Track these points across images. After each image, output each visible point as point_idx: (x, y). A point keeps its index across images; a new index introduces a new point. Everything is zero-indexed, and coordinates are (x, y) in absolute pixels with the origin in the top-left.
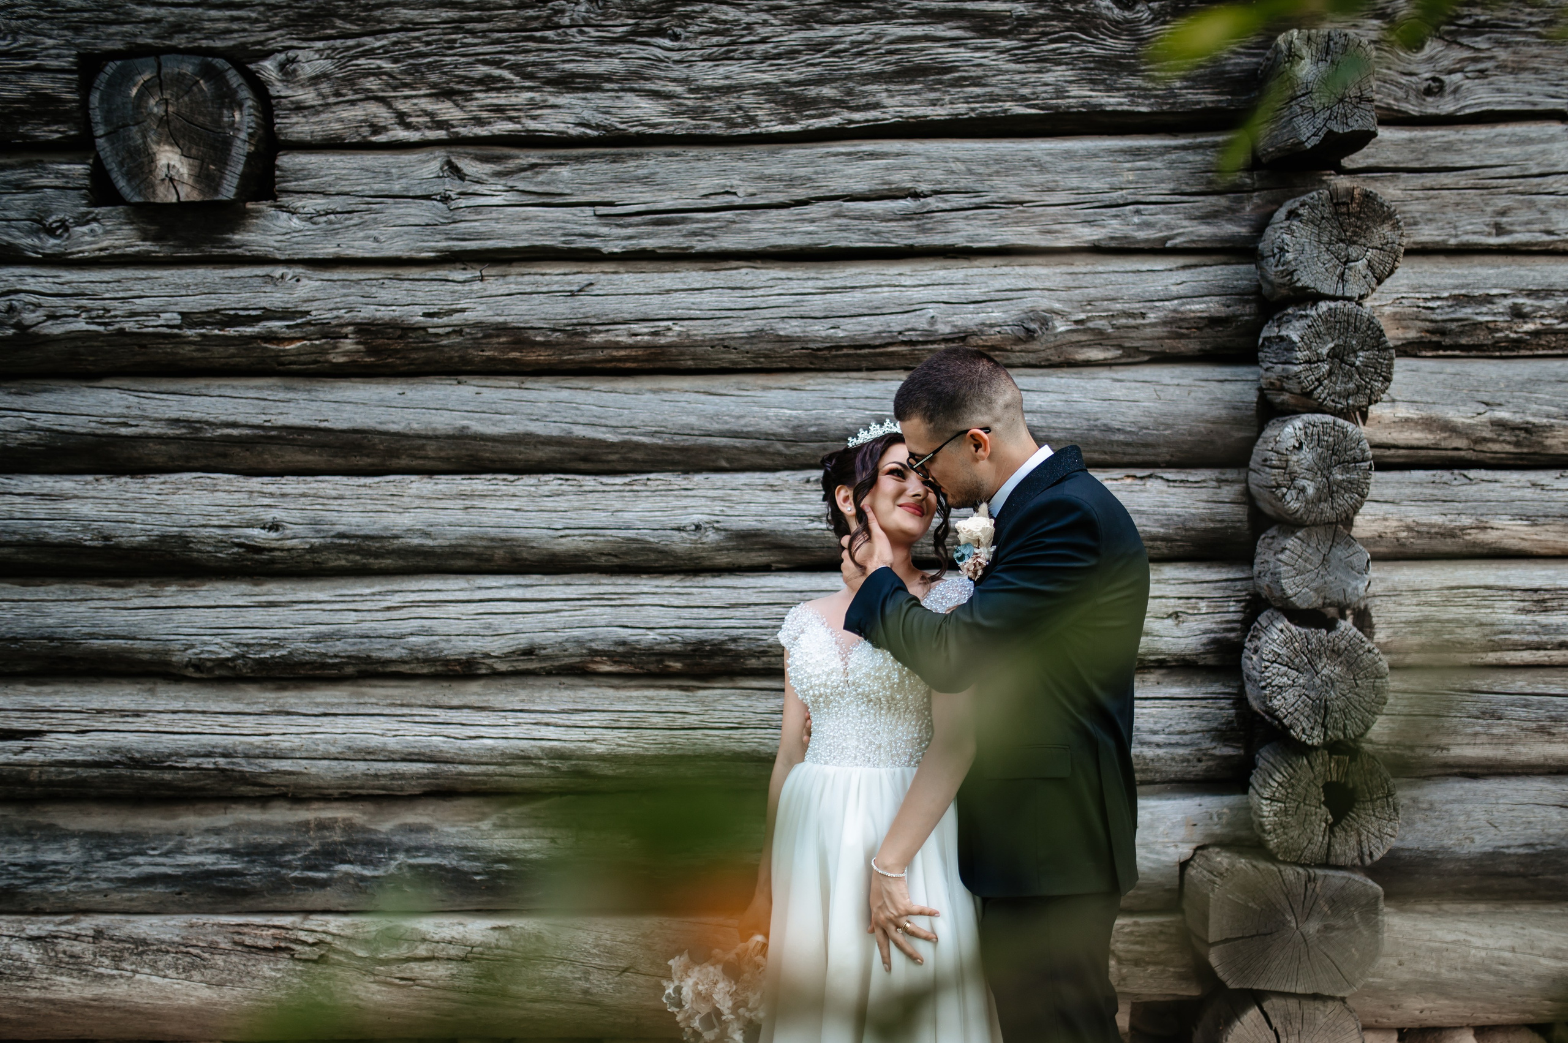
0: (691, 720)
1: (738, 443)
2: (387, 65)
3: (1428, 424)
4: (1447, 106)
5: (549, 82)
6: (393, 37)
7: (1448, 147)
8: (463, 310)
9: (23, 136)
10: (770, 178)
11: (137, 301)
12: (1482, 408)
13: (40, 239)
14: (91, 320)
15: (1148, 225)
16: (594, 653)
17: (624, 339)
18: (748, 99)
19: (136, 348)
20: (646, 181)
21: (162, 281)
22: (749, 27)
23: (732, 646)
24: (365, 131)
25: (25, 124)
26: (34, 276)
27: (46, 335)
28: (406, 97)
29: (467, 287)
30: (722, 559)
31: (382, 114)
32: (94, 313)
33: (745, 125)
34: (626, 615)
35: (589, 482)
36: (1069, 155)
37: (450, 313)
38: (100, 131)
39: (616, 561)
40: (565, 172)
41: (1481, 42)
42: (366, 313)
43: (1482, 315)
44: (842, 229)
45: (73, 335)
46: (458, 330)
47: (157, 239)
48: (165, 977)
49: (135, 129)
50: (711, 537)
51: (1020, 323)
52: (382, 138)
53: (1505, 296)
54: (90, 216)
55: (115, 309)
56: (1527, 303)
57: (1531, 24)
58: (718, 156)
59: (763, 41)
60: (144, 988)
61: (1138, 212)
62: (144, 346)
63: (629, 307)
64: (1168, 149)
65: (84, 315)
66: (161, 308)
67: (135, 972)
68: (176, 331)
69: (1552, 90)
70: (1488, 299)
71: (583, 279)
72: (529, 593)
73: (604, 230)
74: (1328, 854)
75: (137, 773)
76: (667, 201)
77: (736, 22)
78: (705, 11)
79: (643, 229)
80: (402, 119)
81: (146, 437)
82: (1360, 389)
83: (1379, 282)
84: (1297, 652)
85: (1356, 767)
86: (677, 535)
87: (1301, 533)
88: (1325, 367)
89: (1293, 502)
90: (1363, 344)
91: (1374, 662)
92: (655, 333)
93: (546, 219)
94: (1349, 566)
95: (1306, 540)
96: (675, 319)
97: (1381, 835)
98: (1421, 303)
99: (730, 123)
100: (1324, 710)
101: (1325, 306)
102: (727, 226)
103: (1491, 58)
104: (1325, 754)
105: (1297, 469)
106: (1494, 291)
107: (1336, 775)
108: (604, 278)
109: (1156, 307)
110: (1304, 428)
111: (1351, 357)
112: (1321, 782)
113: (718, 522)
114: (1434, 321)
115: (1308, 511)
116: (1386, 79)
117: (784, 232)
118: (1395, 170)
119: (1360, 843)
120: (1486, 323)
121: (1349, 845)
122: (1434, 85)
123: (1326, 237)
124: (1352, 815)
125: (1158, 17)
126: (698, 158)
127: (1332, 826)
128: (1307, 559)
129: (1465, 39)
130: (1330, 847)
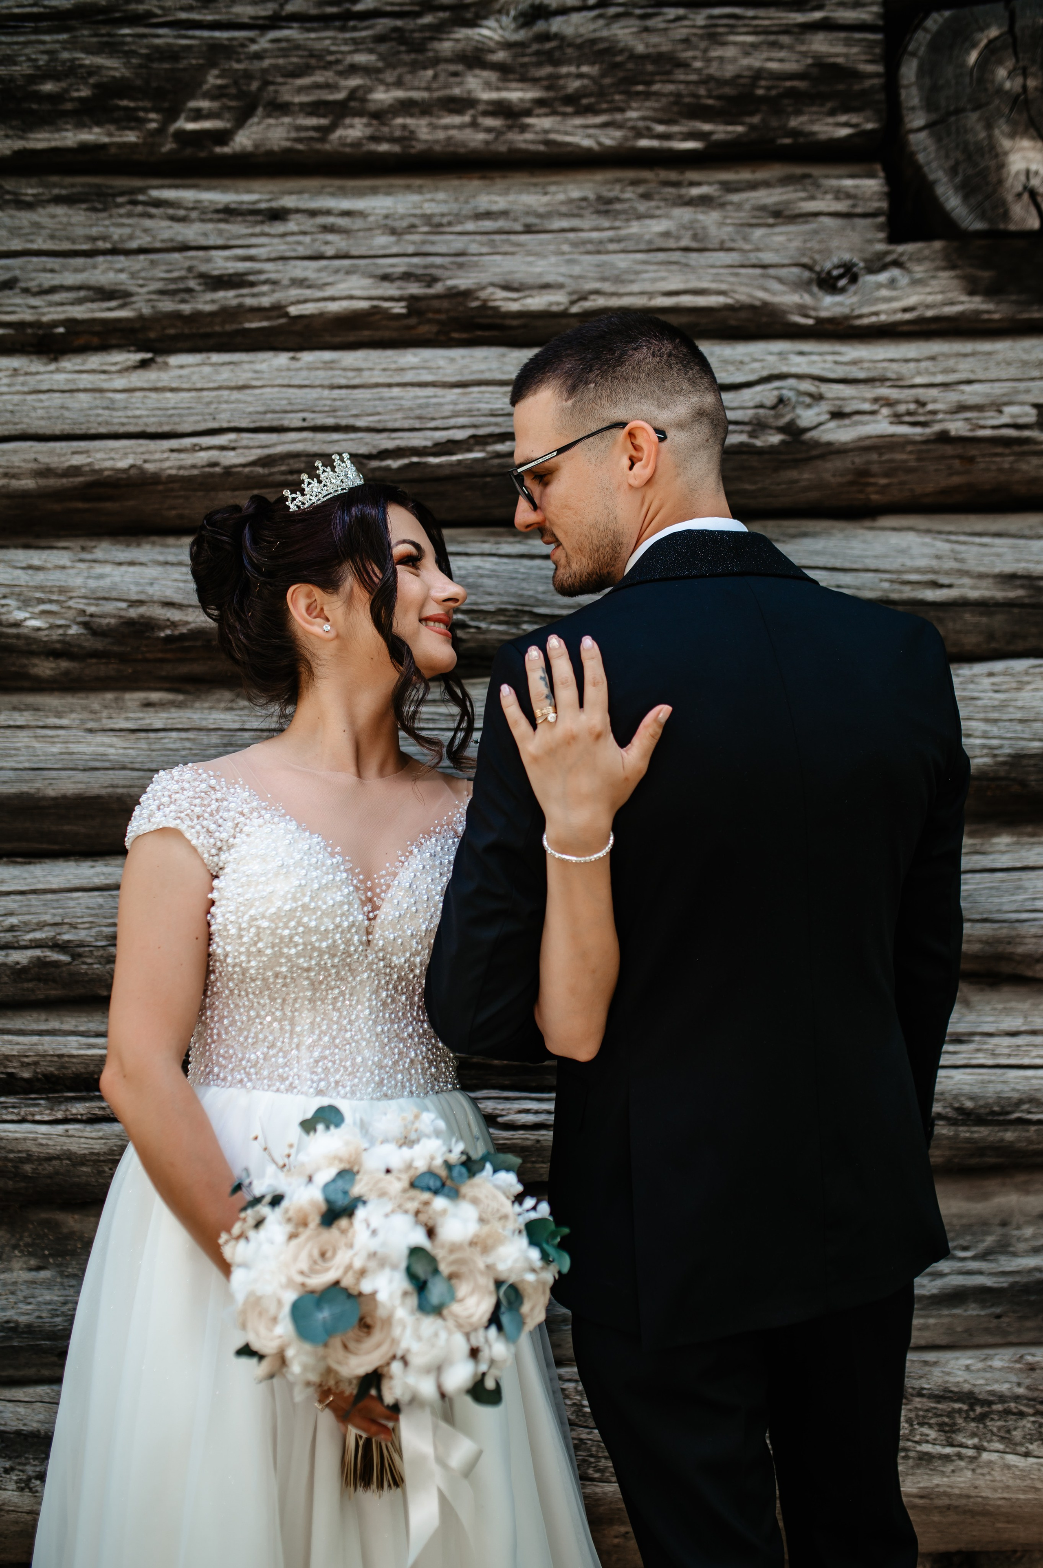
9: (795, 133)
11: (967, 388)
13: (812, 294)
14: (897, 419)
19: (957, 463)
21: (1000, 357)
25: (798, 112)
26: (801, 353)
27: (829, 444)
32: (902, 408)
38: (917, 120)
45: (868, 442)
47: (991, 292)
48: (1027, 1455)
49: (974, 116)
54: (889, 258)
55: (935, 401)
60: (997, 1474)
62: (971, 460)
65: (885, 411)
66: (1005, 399)
67: (979, 1449)
68: (1027, 433)
75: (964, 1132)
81: (962, 604)
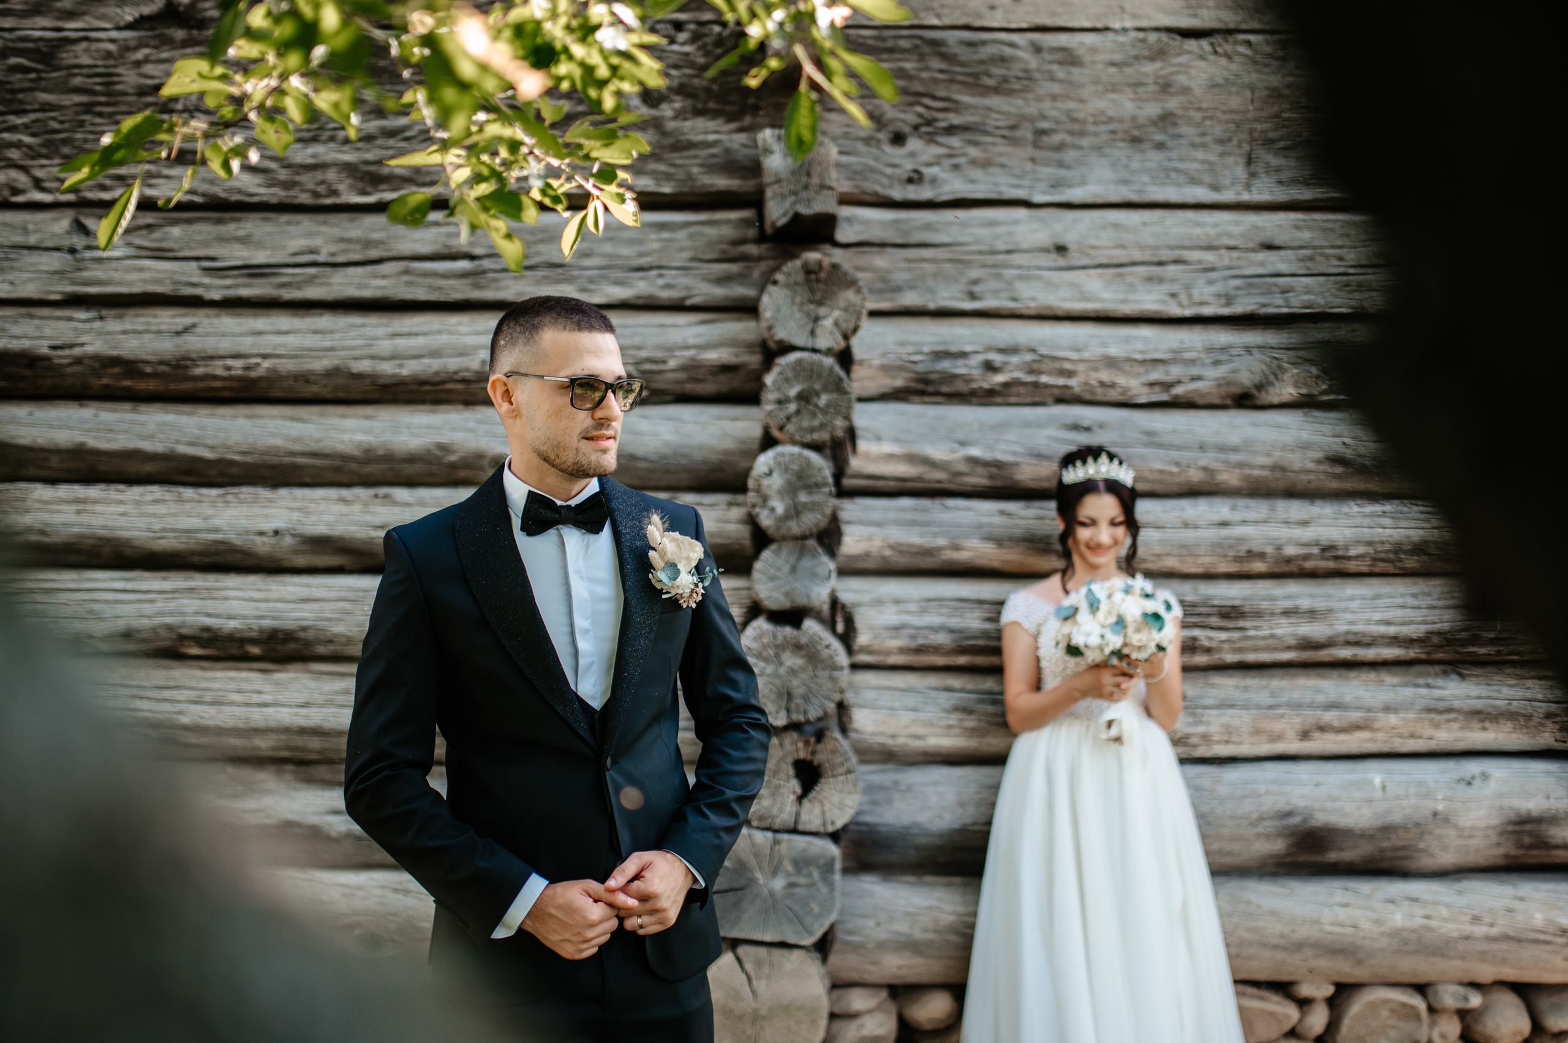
0: (267, 698)
1: (318, 462)
2: (27, 139)
3: (911, 458)
4: (925, 193)
6: (33, 116)
7: (928, 227)
8: (82, 345)
10: (349, 241)
12: (956, 446)
15: (668, 286)
16: (183, 638)
17: (220, 372)
18: (331, 175)
20: (244, 240)
23: (302, 635)
24: (6, 193)
28: (43, 166)
29: (87, 326)
30: (301, 561)
31: (21, 179)
33: (327, 196)
34: (211, 606)
35: (189, 492)
37: (71, 346)
39: (206, 560)
40: (176, 231)
41: (955, 141)
43: (959, 368)
44: (409, 284)
46: (78, 361)
50: (288, 541)
52: (20, 199)
53: (977, 352)
56: (997, 358)
57: (998, 128)
58: (306, 222)
61: (661, 276)
63: (226, 345)
64: (688, 224)
69: (1015, 181)
70: (963, 355)
71: (188, 321)
72: (130, 586)
73: (207, 280)
74: (796, 822)
76: (261, 257)
79: (240, 281)
80: (38, 184)
82: (822, 426)
83: (846, 337)
84: (765, 647)
85: (820, 747)
86: (259, 539)
87: (774, 547)
88: (792, 407)
89: (766, 520)
90: (825, 389)
91: (831, 657)
92: (247, 368)
93: (157, 271)
94: (814, 575)
95: (778, 553)
96: (265, 357)
97: (842, 807)
98: (905, 357)
99: (316, 195)
100: (787, 696)
101: (793, 357)
102: (311, 280)
103: (964, 155)
104: (794, 735)
105: (768, 492)
106: (968, 348)
107: (802, 755)
108: (206, 321)
109: (676, 356)
110: (775, 458)
111: (815, 400)
112: (790, 760)
113: (294, 529)
114: (917, 373)
115: (778, 528)
116: (873, 170)
117: (360, 286)
118: (883, 245)
119: (823, 813)
120: (962, 375)
121: (812, 815)
122: (915, 176)
123: (798, 299)
124: (817, 788)
125: (679, 115)
126: (288, 223)
127: (800, 799)
128: (779, 569)
129: (941, 139)
130: (798, 815)
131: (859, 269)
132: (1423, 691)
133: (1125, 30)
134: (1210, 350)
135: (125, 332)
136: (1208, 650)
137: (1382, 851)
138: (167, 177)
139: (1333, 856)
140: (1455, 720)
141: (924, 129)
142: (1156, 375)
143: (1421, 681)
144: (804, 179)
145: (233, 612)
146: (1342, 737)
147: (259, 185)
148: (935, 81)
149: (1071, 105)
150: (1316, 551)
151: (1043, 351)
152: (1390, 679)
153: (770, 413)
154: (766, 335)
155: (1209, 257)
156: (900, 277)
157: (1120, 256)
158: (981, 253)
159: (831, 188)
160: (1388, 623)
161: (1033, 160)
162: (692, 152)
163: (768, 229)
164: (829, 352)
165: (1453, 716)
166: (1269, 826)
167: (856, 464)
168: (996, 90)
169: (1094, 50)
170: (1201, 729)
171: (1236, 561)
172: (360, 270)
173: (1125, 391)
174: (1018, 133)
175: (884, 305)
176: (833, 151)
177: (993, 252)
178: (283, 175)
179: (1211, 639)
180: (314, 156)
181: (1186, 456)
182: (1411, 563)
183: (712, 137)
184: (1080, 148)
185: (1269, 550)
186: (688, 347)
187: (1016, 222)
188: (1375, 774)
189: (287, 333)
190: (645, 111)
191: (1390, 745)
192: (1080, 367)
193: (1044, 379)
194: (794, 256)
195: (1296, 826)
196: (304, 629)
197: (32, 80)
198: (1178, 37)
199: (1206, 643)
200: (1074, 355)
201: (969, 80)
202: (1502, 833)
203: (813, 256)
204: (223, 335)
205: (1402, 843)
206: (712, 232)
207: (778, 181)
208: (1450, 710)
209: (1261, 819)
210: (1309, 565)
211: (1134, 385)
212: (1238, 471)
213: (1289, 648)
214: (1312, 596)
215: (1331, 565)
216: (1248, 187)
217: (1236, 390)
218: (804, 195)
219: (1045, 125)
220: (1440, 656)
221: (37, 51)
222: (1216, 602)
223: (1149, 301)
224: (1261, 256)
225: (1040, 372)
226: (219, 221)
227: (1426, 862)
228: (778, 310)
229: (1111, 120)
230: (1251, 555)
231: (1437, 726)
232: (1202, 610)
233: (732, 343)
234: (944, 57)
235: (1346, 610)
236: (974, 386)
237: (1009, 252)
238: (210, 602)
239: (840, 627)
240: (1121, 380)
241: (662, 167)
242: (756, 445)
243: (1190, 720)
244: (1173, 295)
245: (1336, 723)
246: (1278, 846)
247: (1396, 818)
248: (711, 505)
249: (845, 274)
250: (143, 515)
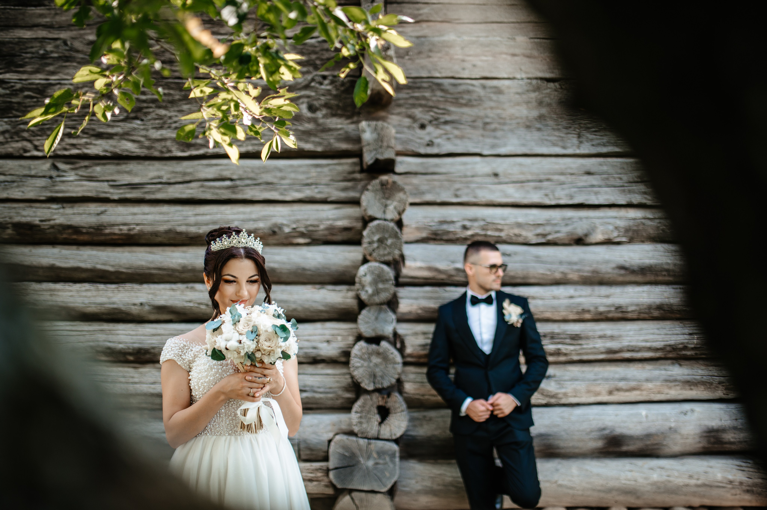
0: (136, 380)
1: (161, 272)
3: (430, 269)
4: (435, 150)
5: (93, 135)
7: (436, 165)
8: (54, 220)
10: (176, 173)
15: (320, 192)
16: (97, 352)
17: (117, 231)
20: (129, 173)
22: (170, 118)
23: (152, 351)
24: (21, 152)
28: (38, 140)
29: (57, 211)
30: (153, 317)
33: (167, 153)
34: (111, 338)
35: (102, 286)
36: (291, 166)
37: (49, 220)
39: (109, 317)
40: (98, 169)
41: (448, 128)
42: (17, 219)
43: (451, 228)
44: (203, 192)
46: (52, 227)
50: (147, 308)
51: (270, 228)
52: (28, 154)
56: (468, 224)
57: (467, 122)
58: (157, 165)
59: (175, 122)
61: (317, 188)
63: (120, 220)
64: (328, 165)
69: (475, 145)
70: (453, 222)
71: (103, 209)
73: (112, 190)
74: (378, 435)
76: (136, 180)
77: (165, 116)
78: (153, 112)
79: (127, 191)
80: (36, 148)
82: (389, 254)
83: (400, 214)
84: (363, 354)
85: (389, 400)
86: (133, 307)
87: (367, 309)
88: (375, 245)
89: (364, 296)
90: (390, 237)
91: (394, 358)
92: (129, 230)
93: (89, 186)
94: (386, 321)
95: (369, 311)
96: (137, 225)
97: (399, 427)
98: (426, 224)
99: (162, 152)
100: (374, 376)
101: (376, 223)
102: (159, 190)
103: (452, 134)
104: (377, 394)
105: (365, 284)
106: (455, 219)
107: (381, 403)
108: (111, 209)
109: (323, 224)
110: (368, 268)
111: (386, 241)
112: (375, 406)
113: (150, 303)
114: (432, 231)
115: (369, 300)
116: (411, 140)
117: (181, 193)
118: (416, 174)
119: (391, 430)
120: (452, 232)
121: (386, 431)
122: (430, 143)
123: (378, 197)
124: (388, 419)
125: (325, 116)
126: (149, 165)
127: (380, 424)
128: (370, 319)
129: (443, 127)
130: (379, 431)
131: (406, 184)
132: (663, 372)
133: (522, 79)
134: (564, 219)
135: (74, 214)
136: (565, 355)
137: (647, 445)
138: (95, 145)
139: (625, 448)
140: (677, 385)
141: (434, 122)
142: (540, 230)
143: (662, 367)
144: (380, 144)
145: (121, 341)
146: (627, 394)
147: (136, 148)
148: (439, 101)
149: (499, 111)
150: (613, 309)
151: (489, 220)
152: (648, 367)
153: (365, 249)
154: (363, 213)
155: (562, 178)
156: (424, 188)
157: (522, 177)
158: (460, 177)
159: (392, 148)
160: (646, 341)
161: (483, 136)
162: (330, 133)
163: (365, 167)
164: (392, 220)
165: (677, 383)
166: (595, 435)
167: (405, 271)
168: (466, 105)
169: (509, 87)
170: (563, 391)
171: (576, 314)
172: (181, 186)
173: (526, 238)
174: (476, 124)
175: (417, 200)
176: (393, 131)
177: (466, 176)
178: (147, 143)
179: (567, 349)
180: (161, 135)
181: (554, 267)
182: (656, 313)
183: (339, 126)
184: (503, 130)
185: (592, 309)
186: (328, 219)
187: (476, 163)
188: (643, 410)
189: (147, 214)
190: (309, 115)
191: (649, 397)
192: (505, 228)
193: (489, 233)
194: (375, 178)
195: (607, 435)
196: (154, 348)
197: (35, 102)
198: (546, 82)
199: (564, 351)
200: (502, 222)
201: (453, 101)
202: (701, 437)
203: (384, 178)
204: (119, 215)
205: (655, 442)
206: (340, 168)
207: (369, 144)
208: (675, 381)
209: (591, 431)
210: (610, 315)
211: (530, 235)
212: (577, 273)
213: (602, 353)
214: (612, 330)
215: (620, 315)
216: (579, 147)
217: (575, 237)
218: (380, 150)
219: (488, 120)
220: (670, 355)
221: (37, 89)
222: (568, 333)
223: (536, 198)
224: (586, 177)
225: (487, 230)
226: (118, 164)
227: (667, 451)
228: (369, 202)
229: (517, 118)
230: (584, 311)
231: (670, 388)
232: (562, 336)
233: (349, 217)
234: (443, 90)
235: (627, 336)
236: (458, 236)
237: (473, 176)
238: (110, 336)
239: (398, 345)
240: (524, 233)
241: (317, 140)
242: (360, 262)
243: (558, 386)
244: (546, 195)
245: (624, 388)
246: (600, 444)
247: (653, 430)
248: (339, 291)
249: (399, 186)
250: (81, 296)
